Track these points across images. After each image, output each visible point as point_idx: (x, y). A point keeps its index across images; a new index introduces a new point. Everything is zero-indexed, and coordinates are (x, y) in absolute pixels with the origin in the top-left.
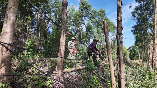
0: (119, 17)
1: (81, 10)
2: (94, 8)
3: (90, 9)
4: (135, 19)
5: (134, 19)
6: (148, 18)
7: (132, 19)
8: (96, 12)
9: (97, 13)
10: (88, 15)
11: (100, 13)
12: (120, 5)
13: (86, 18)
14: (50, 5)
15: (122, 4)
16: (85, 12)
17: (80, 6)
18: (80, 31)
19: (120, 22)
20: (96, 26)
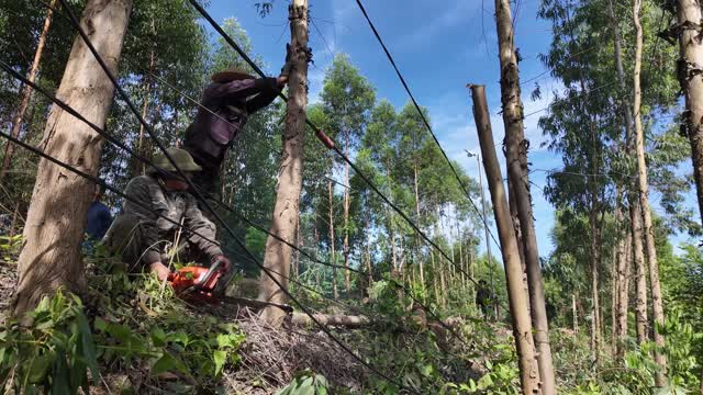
0: (513, 106)
1: (333, 105)
2: (384, 100)
3: (370, 102)
4: (554, 143)
5: (550, 143)
6: (605, 142)
7: (544, 144)
8: (393, 119)
9: (395, 123)
10: (360, 128)
11: (407, 122)
12: (514, 61)
13: (351, 136)
14: (201, 73)
15: (518, 60)
16: (349, 113)
17: (326, 89)
18: (324, 194)
19: (516, 121)
20: (391, 175)
